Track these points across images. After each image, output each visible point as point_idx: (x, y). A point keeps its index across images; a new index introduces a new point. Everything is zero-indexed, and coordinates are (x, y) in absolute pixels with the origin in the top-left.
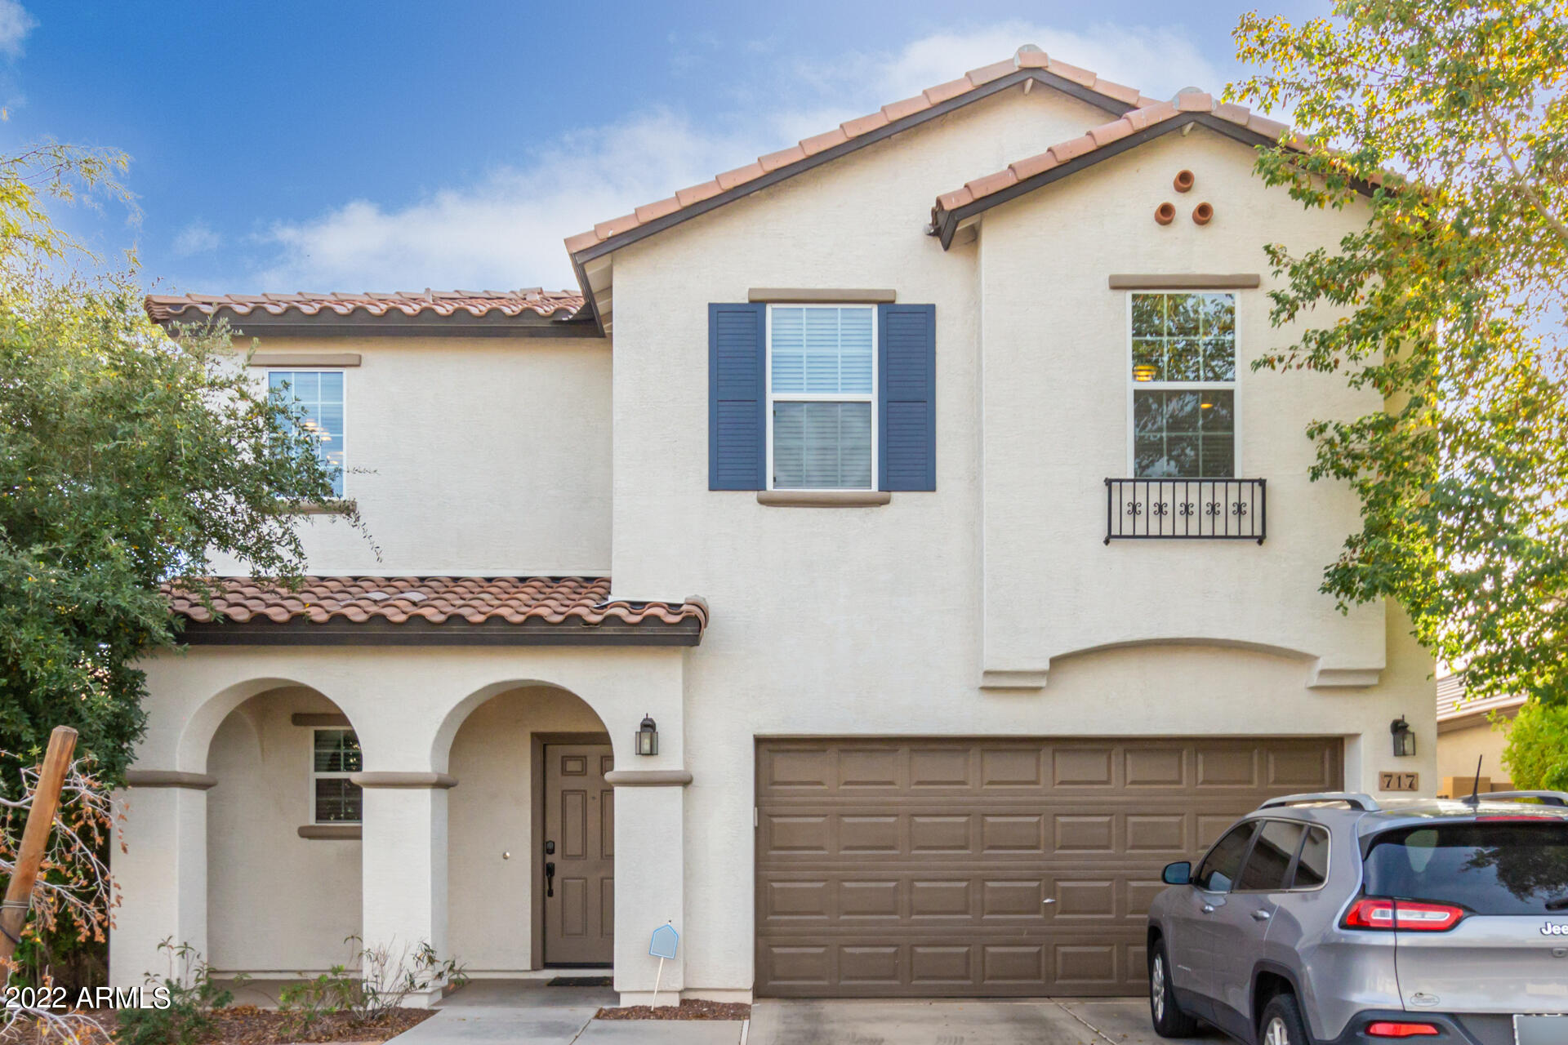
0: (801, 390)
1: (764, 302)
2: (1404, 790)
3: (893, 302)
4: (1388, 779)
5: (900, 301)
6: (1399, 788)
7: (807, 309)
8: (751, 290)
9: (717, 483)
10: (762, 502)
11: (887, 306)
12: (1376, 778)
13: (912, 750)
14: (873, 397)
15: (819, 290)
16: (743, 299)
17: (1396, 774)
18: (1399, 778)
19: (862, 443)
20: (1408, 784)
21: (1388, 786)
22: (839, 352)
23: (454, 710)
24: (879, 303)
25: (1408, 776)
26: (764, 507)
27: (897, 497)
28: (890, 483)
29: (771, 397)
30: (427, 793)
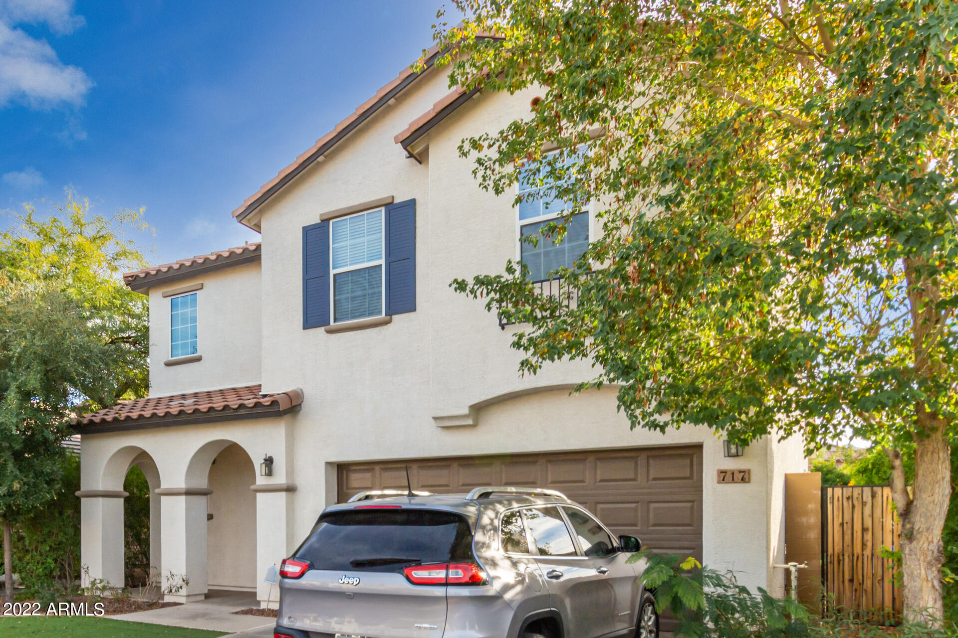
0: (347, 265)
1: (328, 220)
2: (736, 483)
3: (392, 203)
4: (724, 474)
5: (397, 201)
6: (733, 480)
7: (350, 218)
8: (321, 215)
9: (308, 324)
10: (329, 332)
11: (390, 206)
12: (715, 473)
13: (420, 467)
14: (382, 262)
15: (355, 206)
16: (317, 220)
17: (730, 471)
18: (733, 473)
19: (376, 290)
20: (740, 478)
21: (723, 480)
22: (366, 239)
23: (193, 457)
24: (385, 205)
25: (740, 472)
26: (329, 335)
27: (395, 317)
28: (392, 311)
29: (332, 272)
30: (183, 498)
